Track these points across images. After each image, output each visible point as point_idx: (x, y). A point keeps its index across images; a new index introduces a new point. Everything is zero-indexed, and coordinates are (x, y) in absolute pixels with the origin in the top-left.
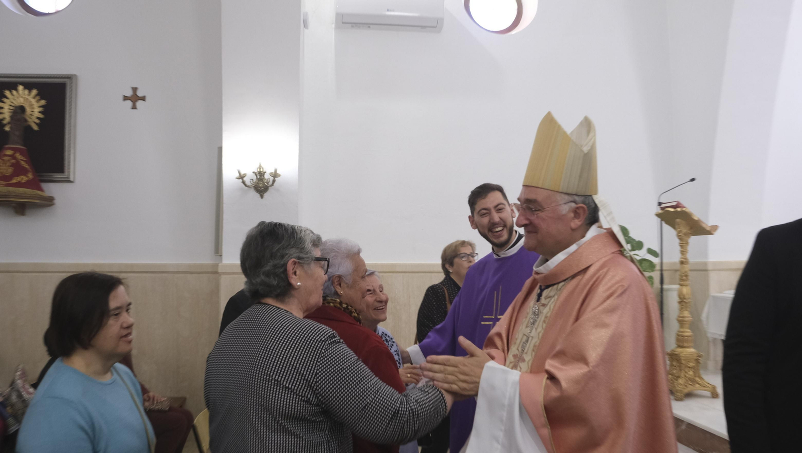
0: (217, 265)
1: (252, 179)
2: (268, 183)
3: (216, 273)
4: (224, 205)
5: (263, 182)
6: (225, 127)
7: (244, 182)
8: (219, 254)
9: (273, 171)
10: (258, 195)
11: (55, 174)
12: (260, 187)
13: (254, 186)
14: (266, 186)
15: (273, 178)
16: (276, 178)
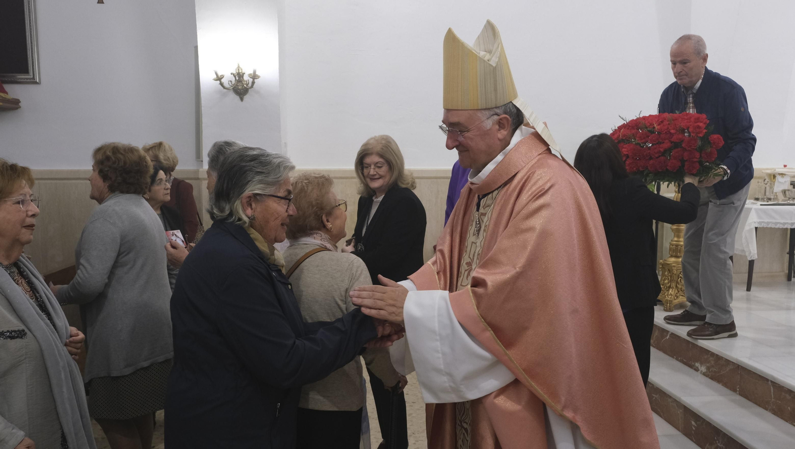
0: (197, 172)
1: (231, 81)
2: (247, 85)
3: (198, 179)
4: (203, 108)
5: (242, 84)
6: (199, 25)
7: (221, 84)
8: (201, 160)
9: (252, 72)
10: (237, 98)
11: (20, 74)
12: (239, 89)
13: (233, 89)
14: (245, 88)
15: (252, 80)
16: (255, 80)
